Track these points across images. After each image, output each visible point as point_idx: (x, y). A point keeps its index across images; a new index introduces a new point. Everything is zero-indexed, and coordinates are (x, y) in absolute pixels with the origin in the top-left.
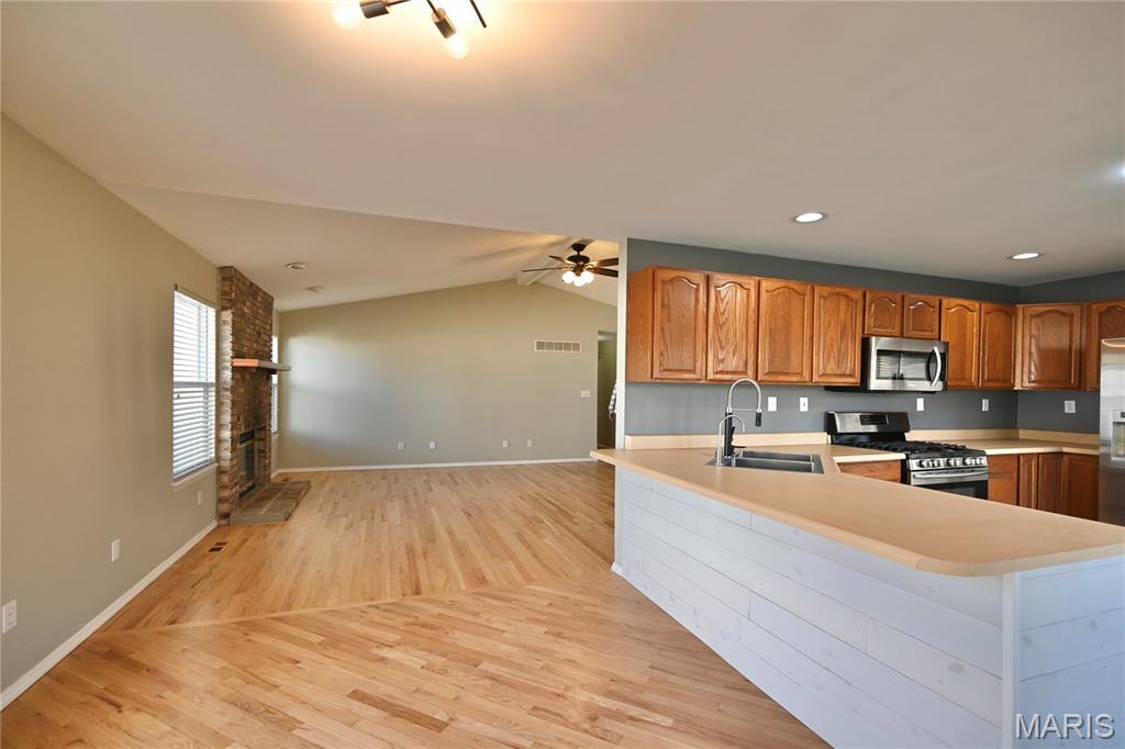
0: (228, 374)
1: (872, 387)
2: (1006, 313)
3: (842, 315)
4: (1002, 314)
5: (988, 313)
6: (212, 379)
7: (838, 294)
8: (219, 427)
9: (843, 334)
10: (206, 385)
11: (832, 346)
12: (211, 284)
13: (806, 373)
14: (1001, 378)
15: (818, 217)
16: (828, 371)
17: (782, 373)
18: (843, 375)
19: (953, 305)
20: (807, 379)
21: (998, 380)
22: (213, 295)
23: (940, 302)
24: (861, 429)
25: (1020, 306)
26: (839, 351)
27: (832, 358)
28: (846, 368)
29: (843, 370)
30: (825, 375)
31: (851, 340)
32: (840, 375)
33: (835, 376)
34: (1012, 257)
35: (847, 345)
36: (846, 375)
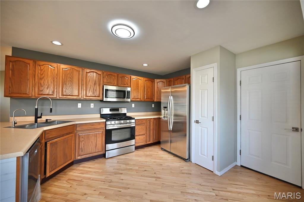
1: (104, 100)
2: (151, 81)
4: (150, 82)
5: (145, 81)
7: (93, 72)
9: (95, 84)
11: (91, 88)
14: (150, 98)
15: (60, 44)
18: (95, 97)
19: (134, 78)
20: (81, 97)
21: (149, 99)
23: (131, 77)
24: (110, 113)
25: (155, 80)
26: (94, 89)
27: (91, 91)
28: (96, 94)
29: (95, 95)
30: (88, 96)
31: (98, 86)
32: (94, 97)
33: (92, 96)
34: (143, 65)
35: (96, 88)
36: (96, 97)
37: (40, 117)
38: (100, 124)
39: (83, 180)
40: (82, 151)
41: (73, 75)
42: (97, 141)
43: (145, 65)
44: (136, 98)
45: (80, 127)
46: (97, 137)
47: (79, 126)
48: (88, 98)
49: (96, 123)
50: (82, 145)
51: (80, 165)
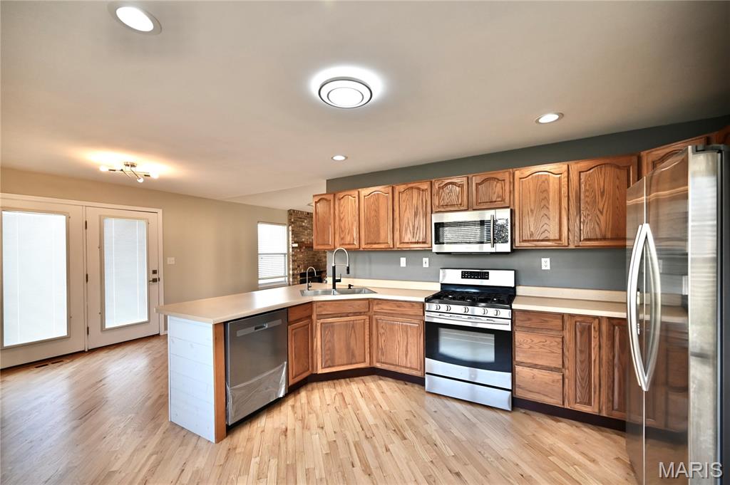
0: (291, 250)
1: (434, 251)
3: (415, 201)
6: (286, 252)
7: (412, 188)
8: (289, 270)
9: (416, 214)
10: (285, 254)
11: (408, 223)
12: (285, 218)
13: (390, 242)
16: (406, 240)
17: (375, 243)
18: (418, 243)
19: (529, 173)
20: (392, 246)
22: (286, 222)
24: (462, 281)
26: (414, 227)
27: (408, 231)
28: (419, 238)
29: (417, 239)
30: (404, 243)
31: (423, 217)
32: (415, 243)
33: (411, 243)
34: (537, 121)
35: (419, 220)
36: (420, 243)
37: (339, 281)
38: (413, 306)
39: (349, 406)
40: (383, 354)
41: (379, 203)
42: (407, 343)
43: (549, 118)
44: (538, 241)
45: (380, 306)
46: (409, 336)
47: (378, 304)
48: (405, 246)
49: (406, 301)
50: (382, 340)
51: (380, 379)
